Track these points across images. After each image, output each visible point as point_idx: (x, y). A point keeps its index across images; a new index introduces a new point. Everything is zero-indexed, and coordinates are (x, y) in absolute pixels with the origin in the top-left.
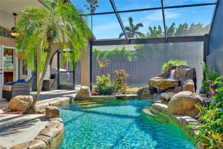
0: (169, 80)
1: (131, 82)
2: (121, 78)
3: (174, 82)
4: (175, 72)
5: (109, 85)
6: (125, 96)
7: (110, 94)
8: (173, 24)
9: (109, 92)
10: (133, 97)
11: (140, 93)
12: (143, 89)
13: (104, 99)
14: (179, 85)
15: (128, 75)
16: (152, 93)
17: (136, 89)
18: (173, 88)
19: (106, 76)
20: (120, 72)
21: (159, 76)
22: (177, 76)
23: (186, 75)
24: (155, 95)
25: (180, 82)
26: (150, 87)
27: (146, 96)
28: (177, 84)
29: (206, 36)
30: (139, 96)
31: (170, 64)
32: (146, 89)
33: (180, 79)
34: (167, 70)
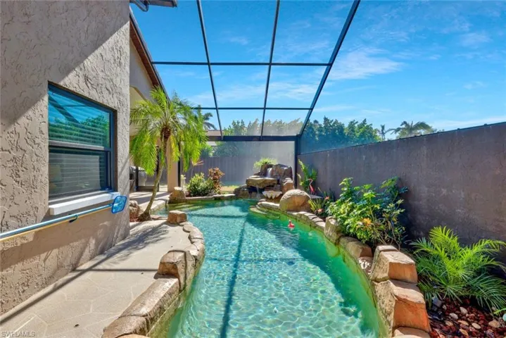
0: (267, 178)
1: (228, 181)
2: (217, 177)
3: (272, 181)
4: (272, 171)
5: (203, 185)
6: (223, 197)
7: (206, 194)
9: (204, 192)
10: (231, 197)
11: (237, 192)
12: (240, 188)
13: (202, 200)
14: (278, 183)
15: (222, 174)
16: (250, 192)
17: (233, 188)
18: (273, 186)
19: (200, 175)
20: (214, 170)
21: (255, 175)
22: (274, 174)
23: (284, 174)
24: (253, 193)
25: (278, 181)
26: (248, 186)
27: (244, 195)
28: (276, 182)
29: (297, 136)
30: (237, 195)
31: (266, 163)
32: (243, 187)
33: (279, 177)
34: (263, 169)
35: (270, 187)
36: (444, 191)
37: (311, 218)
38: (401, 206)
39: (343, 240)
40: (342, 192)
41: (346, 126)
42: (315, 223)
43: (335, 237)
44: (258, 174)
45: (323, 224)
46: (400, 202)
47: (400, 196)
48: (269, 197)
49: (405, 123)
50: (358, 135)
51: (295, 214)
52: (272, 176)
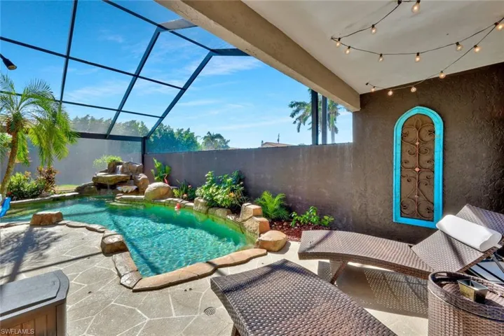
0: (118, 175)
3: (124, 177)
4: (123, 168)
8: (88, 116)
9: (31, 194)
10: (75, 195)
11: (80, 190)
12: (84, 186)
14: (131, 179)
16: (99, 189)
17: (73, 187)
18: (126, 182)
21: (102, 172)
22: (126, 171)
23: (137, 171)
24: (102, 190)
25: (131, 176)
26: (95, 183)
27: (91, 193)
28: (129, 178)
29: (144, 137)
30: (80, 193)
31: (114, 161)
32: (89, 185)
33: (131, 174)
34: (111, 166)
35: (123, 182)
36: (262, 176)
37: (180, 201)
38: (242, 186)
39: (211, 210)
40: (208, 181)
41: (175, 131)
42: (184, 204)
43: (204, 209)
44: (106, 171)
45: (192, 204)
46: (242, 183)
47: (241, 180)
48: (125, 191)
49: (209, 133)
50: (185, 139)
51: (164, 201)
52: (122, 172)
